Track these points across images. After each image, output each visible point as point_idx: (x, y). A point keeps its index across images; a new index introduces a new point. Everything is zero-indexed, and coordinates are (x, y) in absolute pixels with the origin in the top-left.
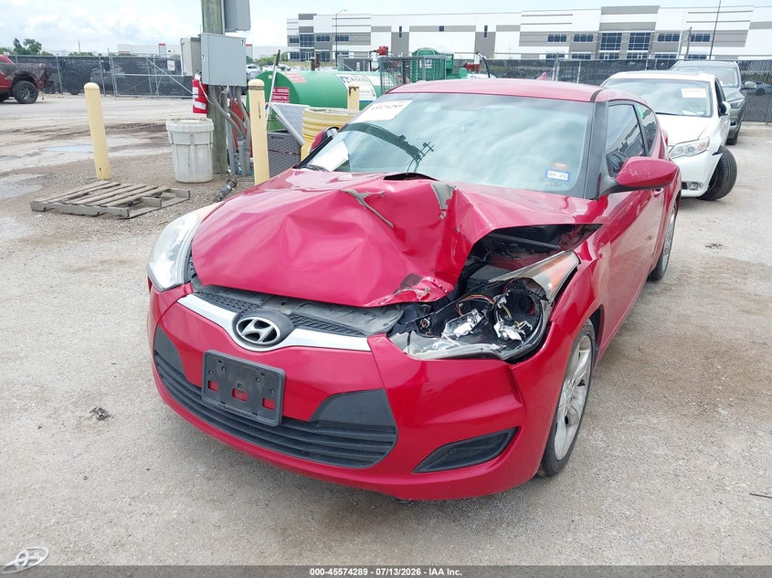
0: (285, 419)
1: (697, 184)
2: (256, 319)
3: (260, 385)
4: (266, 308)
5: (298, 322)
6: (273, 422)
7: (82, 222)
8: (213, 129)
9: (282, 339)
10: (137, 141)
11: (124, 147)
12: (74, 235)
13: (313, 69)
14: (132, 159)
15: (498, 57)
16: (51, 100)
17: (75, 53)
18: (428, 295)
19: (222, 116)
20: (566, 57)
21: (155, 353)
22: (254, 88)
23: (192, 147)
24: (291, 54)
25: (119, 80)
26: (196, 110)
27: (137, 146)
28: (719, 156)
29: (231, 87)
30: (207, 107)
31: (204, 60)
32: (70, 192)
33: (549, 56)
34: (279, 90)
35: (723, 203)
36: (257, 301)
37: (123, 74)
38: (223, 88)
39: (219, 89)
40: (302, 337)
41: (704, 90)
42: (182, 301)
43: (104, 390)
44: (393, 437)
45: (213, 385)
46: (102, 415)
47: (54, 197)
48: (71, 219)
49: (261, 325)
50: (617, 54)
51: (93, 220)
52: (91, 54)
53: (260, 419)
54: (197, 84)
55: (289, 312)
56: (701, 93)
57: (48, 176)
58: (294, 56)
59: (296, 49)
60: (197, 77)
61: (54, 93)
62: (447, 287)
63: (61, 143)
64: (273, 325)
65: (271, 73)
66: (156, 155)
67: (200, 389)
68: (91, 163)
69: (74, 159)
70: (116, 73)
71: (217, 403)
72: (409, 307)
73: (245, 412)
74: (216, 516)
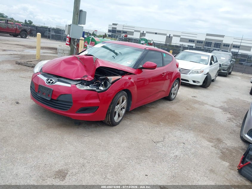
0: (52, 99)
1: (198, 82)
2: (50, 79)
3: (48, 92)
4: (53, 78)
5: (59, 81)
6: (49, 99)
7: (28, 68)
8: (70, 50)
9: (54, 83)
10: (52, 52)
11: (47, 53)
12: (25, 70)
13: (103, 38)
14: (48, 56)
15: (172, 44)
16: (31, 38)
17: (43, 26)
18: (88, 79)
19: (74, 47)
20: (194, 47)
21: (31, 87)
22: (81, 40)
23: (63, 54)
24: (109, 35)
25: (52, 35)
26: (67, 44)
27: (51, 53)
28: (206, 75)
29: (77, 39)
30: (70, 44)
31: (71, 31)
32: (27, 60)
33: (188, 46)
34: (92, 42)
35: (207, 89)
36: (52, 76)
37: (54, 34)
38: (75, 39)
39: (74, 39)
40: (59, 83)
41: (207, 57)
42: (38, 75)
43: (20, 99)
44: (72, 104)
45: (40, 92)
46: (18, 103)
47: (22, 61)
48: (25, 67)
49: (51, 80)
50: (210, 49)
51: (31, 68)
52: (48, 27)
53: (47, 99)
54: (68, 37)
55: (57, 79)
56: (206, 58)
57: (23, 57)
58: (109, 36)
59: (110, 34)
60: (68, 36)
61: (32, 37)
62: (92, 78)
63: (30, 49)
64: (53, 80)
65: (91, 37)
66: (55, 56)
67: (37, 93)
68: (35, 55)
69: (32, 54)
70: (53, 33)
71: (39, 95)
72: (83, 81)
73: (44, 97)
74: (35, 121)
